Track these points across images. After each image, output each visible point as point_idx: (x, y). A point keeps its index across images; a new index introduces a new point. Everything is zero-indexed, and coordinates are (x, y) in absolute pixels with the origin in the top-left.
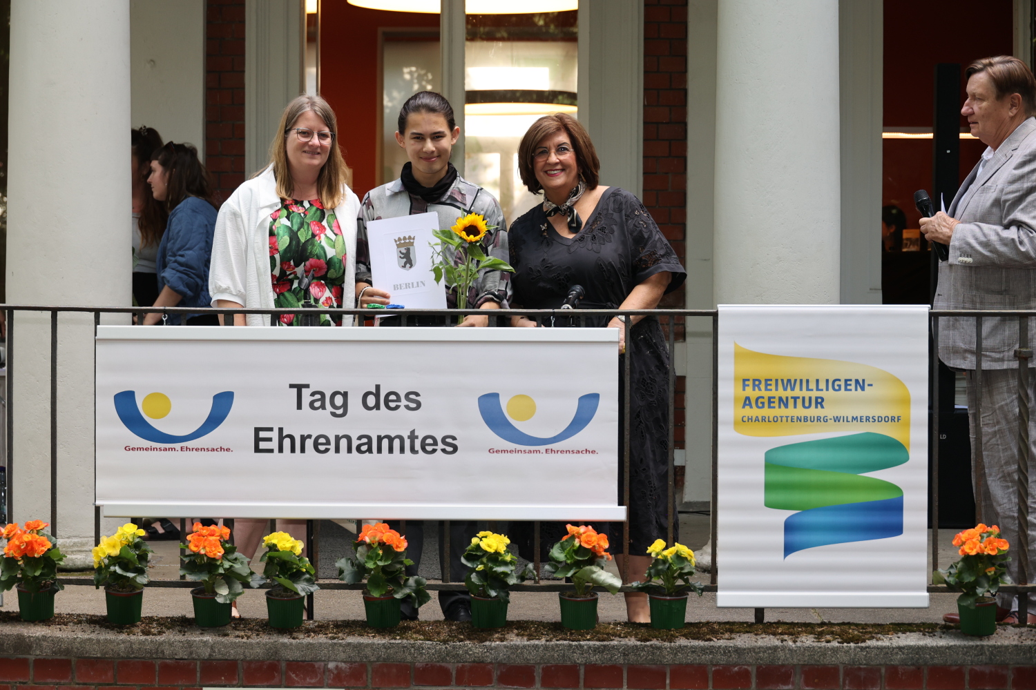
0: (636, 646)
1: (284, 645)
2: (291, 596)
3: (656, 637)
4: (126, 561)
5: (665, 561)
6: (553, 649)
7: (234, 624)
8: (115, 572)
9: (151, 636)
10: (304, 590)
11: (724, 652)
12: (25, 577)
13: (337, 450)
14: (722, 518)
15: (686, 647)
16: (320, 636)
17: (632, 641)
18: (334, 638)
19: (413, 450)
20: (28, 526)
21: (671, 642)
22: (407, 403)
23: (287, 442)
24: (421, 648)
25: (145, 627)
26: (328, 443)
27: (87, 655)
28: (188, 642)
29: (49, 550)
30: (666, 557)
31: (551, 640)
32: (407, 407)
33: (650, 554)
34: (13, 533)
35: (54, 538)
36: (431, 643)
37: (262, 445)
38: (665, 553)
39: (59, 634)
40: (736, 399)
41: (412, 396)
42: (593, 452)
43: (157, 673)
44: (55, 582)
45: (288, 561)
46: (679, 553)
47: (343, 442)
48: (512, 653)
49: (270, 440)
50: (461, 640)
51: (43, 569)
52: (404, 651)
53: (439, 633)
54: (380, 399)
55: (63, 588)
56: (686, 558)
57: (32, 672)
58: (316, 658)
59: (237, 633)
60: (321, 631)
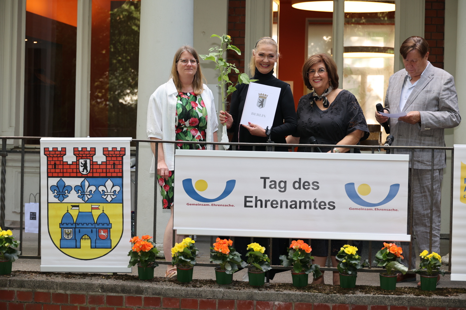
0: (414, 298)
1: (255, 293)
2: (259, 272)
3: (423, 294)
4: (186, 254)
5: (428, 260)
6: (376, 298)
7: (234, 283)
8: (181, 259)
9: (196, 288)
10: (265, 269)
11: (454, 302)
12: (141, 261)
13: (281, 207)
14: (454, 241)
15: (436, 299)
16: (272, 290)
17: (412, 296)
18: (278, 291)
19: (315, 207)
20: (143, 237)
21: (429, 297)
22: (313, 187)
23: (259, 203)
24: (317, 296)
25: (194, 284)
26: (277, 203)
27: (168, 296)
28: (213, 291)
29: (152, 248)
30: (428, 258)
31: (375, 294)
32: (313, 188)
33: (421, 257)
34: (136, 241)
35: (154, 243)
36: (321, 294)
37: (248, 204)
38: (428, 256)
39: (155, 286)
40: (461, 187)
41: (315, 184)
42: (396, 210)
43: (199, 305)
44: (154, 263)
45: (258, 256)
46: (434, 257)
47: (284, 204)
48: (358, 300)
49: (251, 202)
50: (335, 293)
51: (149, 257)
52: (309, 297)
53: (325, 290)
54: (301, 184)
55: (158, 266)
56: (437, 259)
57: (143, 303)
58: (270, 300)
59: (235, 287)
60: (272, 287)
